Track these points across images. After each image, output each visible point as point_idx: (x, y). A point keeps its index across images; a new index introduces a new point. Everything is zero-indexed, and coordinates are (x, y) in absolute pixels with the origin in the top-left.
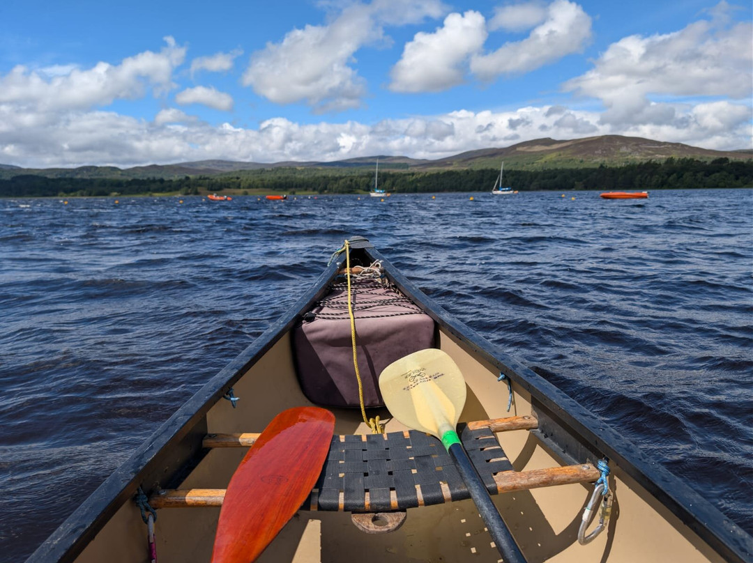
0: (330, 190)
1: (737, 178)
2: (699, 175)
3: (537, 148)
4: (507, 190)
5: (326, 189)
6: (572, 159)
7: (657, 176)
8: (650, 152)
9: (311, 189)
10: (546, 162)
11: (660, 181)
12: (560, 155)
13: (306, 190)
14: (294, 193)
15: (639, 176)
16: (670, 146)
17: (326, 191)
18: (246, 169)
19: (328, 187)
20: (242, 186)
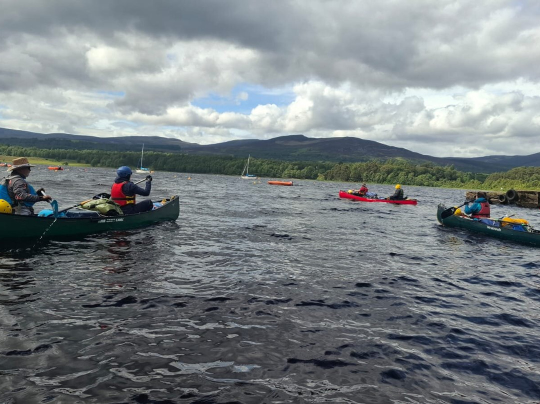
0: (103, 163)
1: (438, 179)
2: (410, 175)
3: (293, 143)
4: (252, 176)
5: (99, 163)
6: (320, 155)
7: (379, 173)
8: (381, 154)
9: (84, 161)
10: (298, 155)
11: (381, 178)
12: (310, 150)
13: (79, 162)
14: (67, 164)
15: (366, 172)
16: (396, 150)
17: (99, 165)
18: (18, 137)
19: (101, 161)
20: (13, 154)
